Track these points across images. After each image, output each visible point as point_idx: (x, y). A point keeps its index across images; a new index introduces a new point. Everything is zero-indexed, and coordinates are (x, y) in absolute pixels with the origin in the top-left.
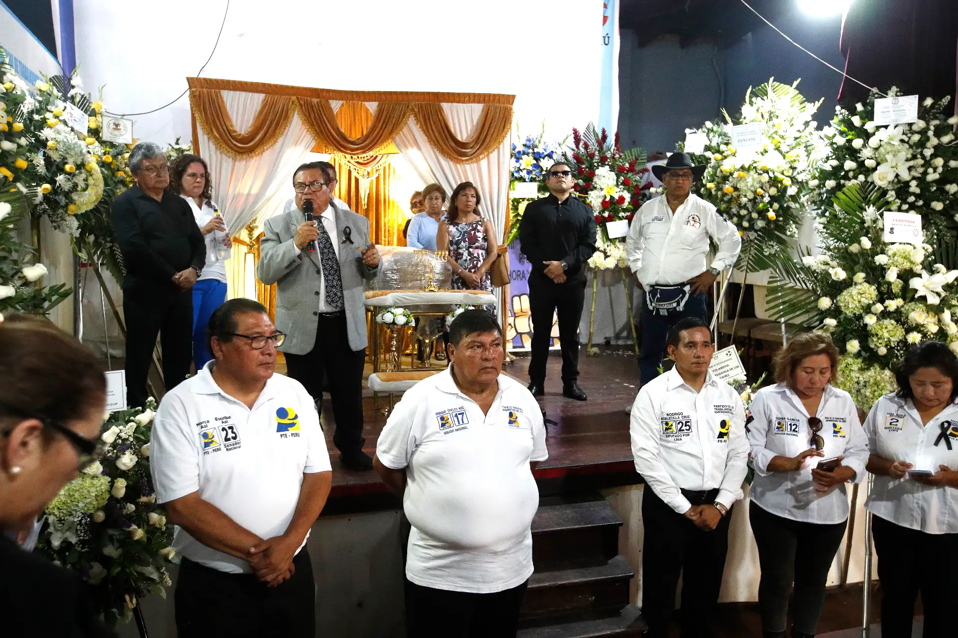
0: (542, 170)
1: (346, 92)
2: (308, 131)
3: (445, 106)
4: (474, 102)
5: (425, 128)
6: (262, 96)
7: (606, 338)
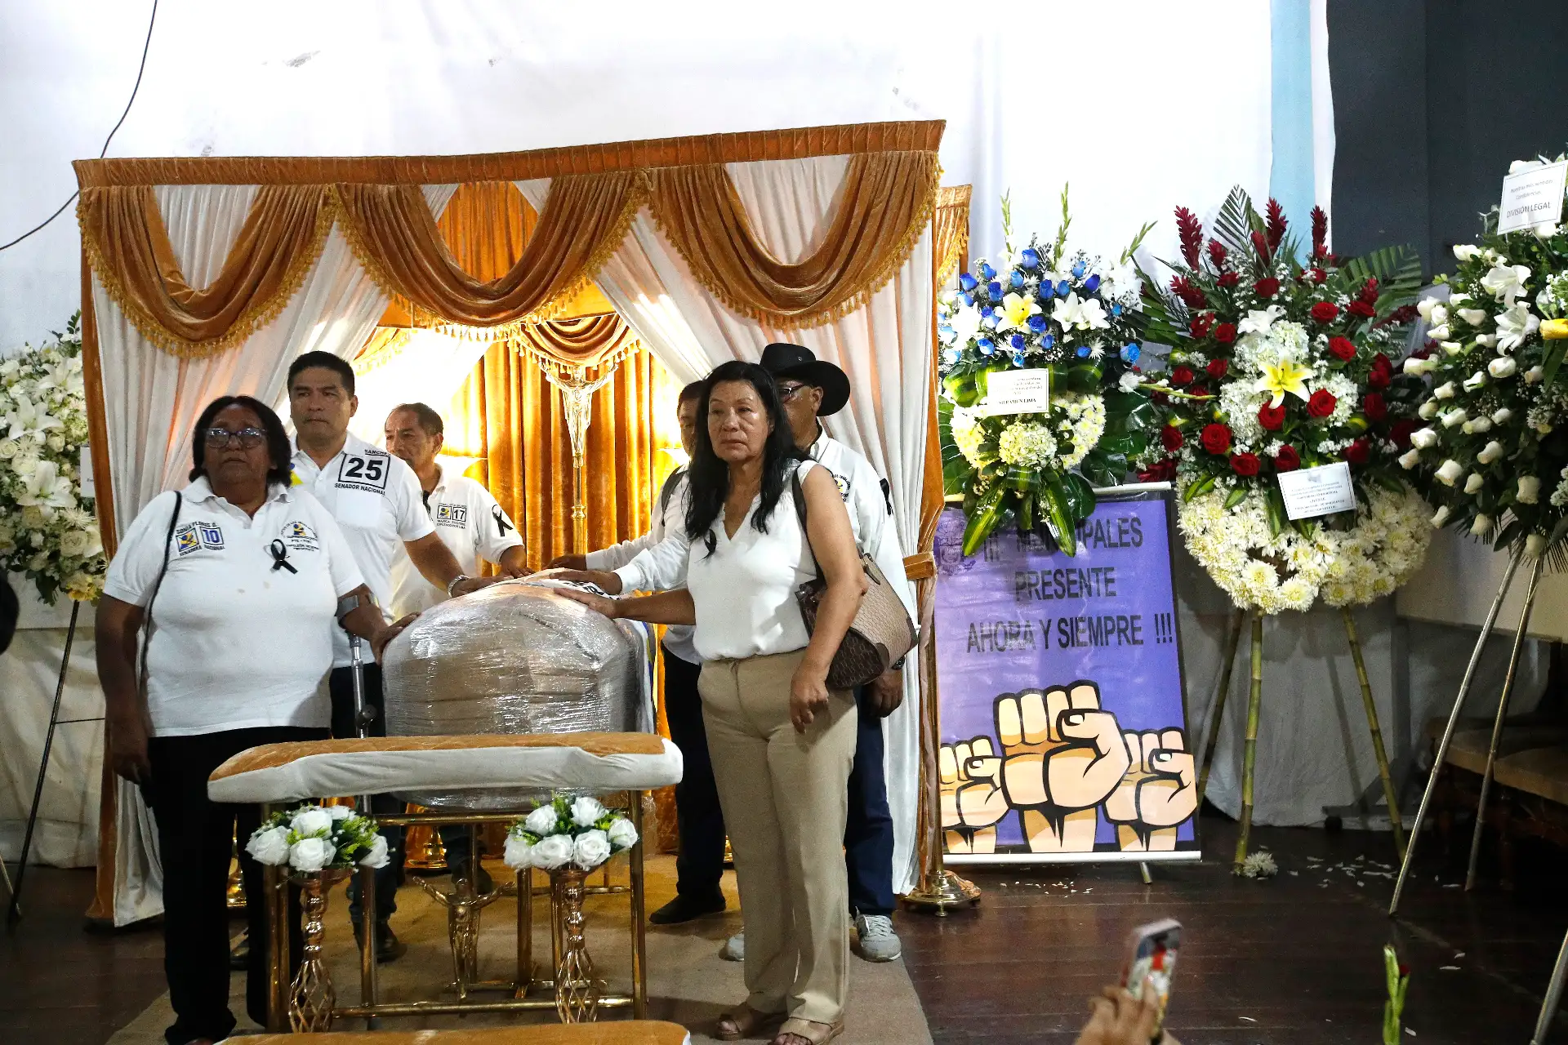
0: (1061, 333)
1: (461, 160)
2: (367, 272)
3: (738, 171)
4: (820, 152)
5: (678, 236)
6: (252, 190)
7: (1325, 810)
